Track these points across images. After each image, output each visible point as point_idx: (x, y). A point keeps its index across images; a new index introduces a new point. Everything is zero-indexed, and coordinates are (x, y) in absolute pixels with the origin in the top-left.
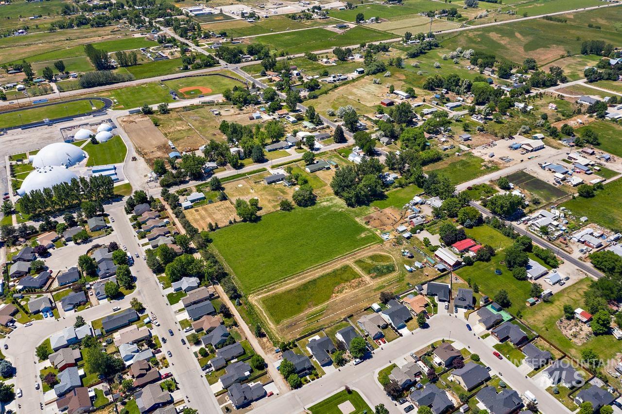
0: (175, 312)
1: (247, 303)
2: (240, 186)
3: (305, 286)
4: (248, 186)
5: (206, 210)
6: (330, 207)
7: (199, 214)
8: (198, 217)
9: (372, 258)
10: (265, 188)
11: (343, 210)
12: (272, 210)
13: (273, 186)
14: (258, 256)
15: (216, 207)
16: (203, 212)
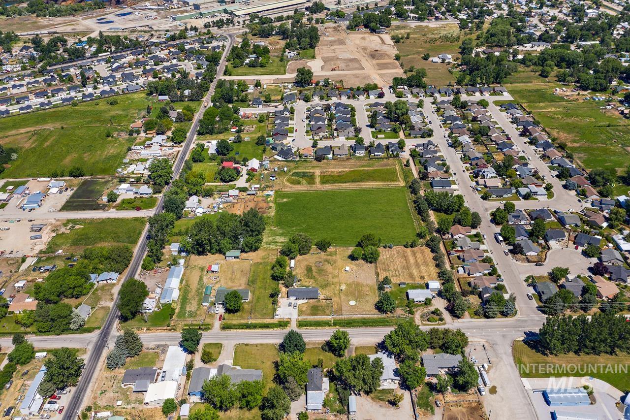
0: (458, 190)
1: (407, 182)
2: (353, 303)
3: (361, 180)
4: (343, 297)
5: (411, 276)
6: (281, 235)
7: (420, 272)
8: (423, 268)
9: (299, 183)
10: (326, 285)
11: (272, 228)
12: (339, 250)
13: (313, 285)
14: (381, 210)
15: (399, 276)
16: (415, 272)
